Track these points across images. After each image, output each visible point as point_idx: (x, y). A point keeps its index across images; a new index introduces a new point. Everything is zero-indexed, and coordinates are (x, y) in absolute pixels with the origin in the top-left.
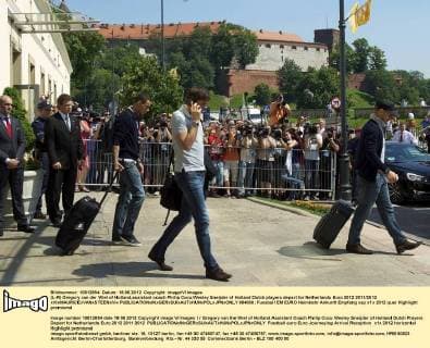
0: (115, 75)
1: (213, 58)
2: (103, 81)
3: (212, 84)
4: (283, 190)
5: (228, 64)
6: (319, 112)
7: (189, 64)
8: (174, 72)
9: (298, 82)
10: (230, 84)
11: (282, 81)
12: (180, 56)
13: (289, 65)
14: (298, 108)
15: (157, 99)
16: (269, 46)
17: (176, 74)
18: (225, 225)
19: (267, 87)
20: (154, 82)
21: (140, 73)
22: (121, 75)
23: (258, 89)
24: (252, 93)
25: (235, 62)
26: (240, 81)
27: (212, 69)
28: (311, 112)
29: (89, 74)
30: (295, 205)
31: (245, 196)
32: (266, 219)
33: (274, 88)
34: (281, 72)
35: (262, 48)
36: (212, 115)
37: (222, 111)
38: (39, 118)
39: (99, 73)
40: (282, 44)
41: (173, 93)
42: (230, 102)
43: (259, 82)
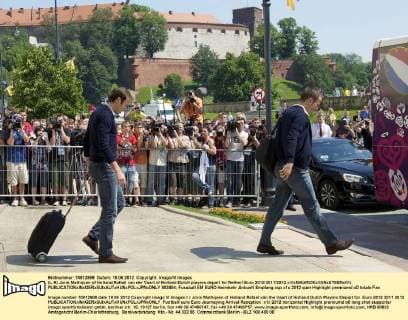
0: (3, 69)
1: (116, 45)
3: (116, 76)
5: (133, 53)
6: (239, 105)
7: (86, 53)
8: (71, 64)
9: (215, 71)
10: (137, 76)
11: (195, 70)
12: (77, 44)
13: (204, 51)
14: (215, 101)
15: (53, 96)
16: (179, 30)
17: (73, 67)
18: (135, 238)
19: (179, 78)
20: (49, 76)
21: (32, 66)
22: (10, 69)
23: (167, 80)
25: (141, 50)
26: (148, 73)
27: (115, 59)
28: (230, 106)
30: (213, 213)
31: (157, 204)
32: (182, 230)
33: (187, 79)
34: (194, 60)
35: (172, 33)
40: (196, 27)
41: (70, 88)
42: (136, 96)
43: (170, 72)
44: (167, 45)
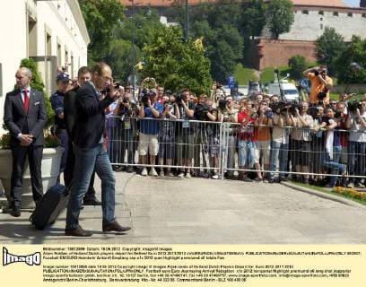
0: (135, 46)
1: (243, 26)
2: (122, 52)
3: (241, 56)
4: (322, 175)
5: (259, 33)
7: (213, 34)
8: (198, 43)
9: (339, 53)
10: (262, 56)
11: (320, 51)
12: (205, 24)
13: (329, 34)
14: (339, 83)
15: (182, 72)
16: (306, 12)
17: (201, 45)
18: (258, 211)
19: (303, 59)
20: (177, 54)
21: (163, 44)
22: (141, 46)
23: (292, 61)
24: (285, 66)
25: (266, 31)
26: (273, 53)
27: (241, 39)
29: (107, 45)
30: (337, 192)
32: (305, 207)
33: (311, 60)
34: (319, 42)
35: (298, 15)
36: (240, 90)
37: (252, 86)
38: (58, 92)
39: (117, 44)
40: (321, 9)
41: (198, 65)
42: (261, 75)
43: (294, 53)
44: (293, 27)
